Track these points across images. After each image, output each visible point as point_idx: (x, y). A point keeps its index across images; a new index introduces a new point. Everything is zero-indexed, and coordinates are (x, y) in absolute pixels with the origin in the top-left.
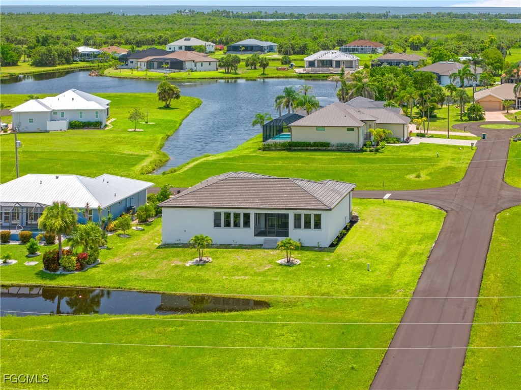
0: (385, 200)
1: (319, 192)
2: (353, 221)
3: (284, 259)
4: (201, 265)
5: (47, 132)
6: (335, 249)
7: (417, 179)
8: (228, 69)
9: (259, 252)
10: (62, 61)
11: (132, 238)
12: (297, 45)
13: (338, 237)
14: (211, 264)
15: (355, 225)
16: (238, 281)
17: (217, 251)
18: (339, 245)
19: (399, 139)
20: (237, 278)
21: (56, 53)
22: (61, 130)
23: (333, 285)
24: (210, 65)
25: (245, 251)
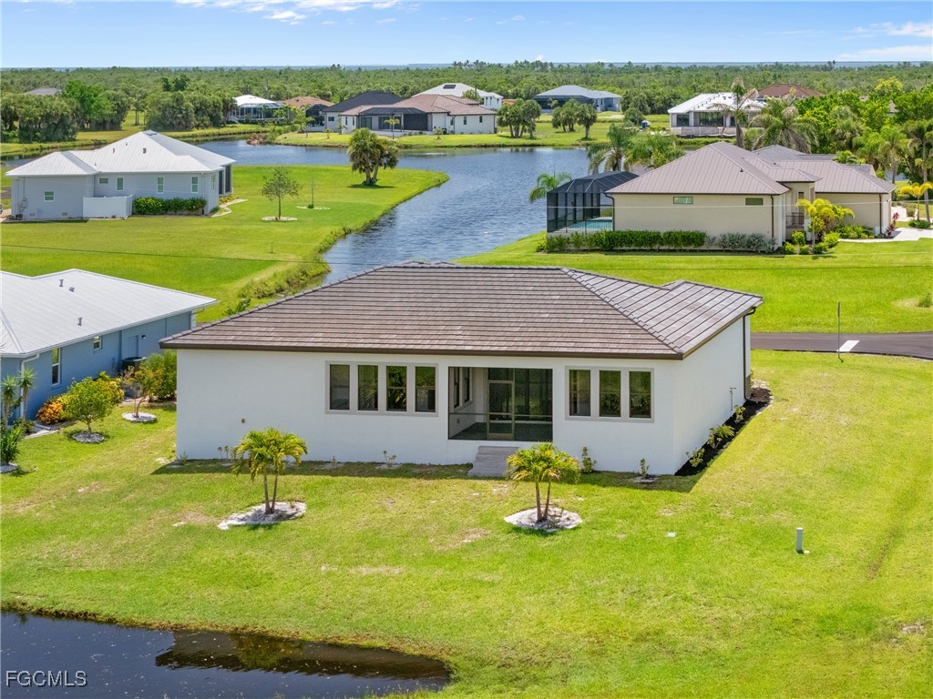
0: (842, 356)
1: (647, 308)
2: (754, 402)
3: (529, 511)
4: (264, 526)
5: (83, 220)
6: (695, 482)
7: (924, 310)
8: (517, 130)
9: (456, 489)
10: (203, 121)
11: (109, 442)
12: (657, 97)
13: (706, 447)
14: (299, 522)
15: (759, 413)
16: (368, 581)
17: (327, 483)
18: (709, 470)
19: (871, 229)
20: (365, 570)
21: (191, 104)
22: (114, 217)
23: (680, 603)
24: (481, 121)
25: (413, 482)
